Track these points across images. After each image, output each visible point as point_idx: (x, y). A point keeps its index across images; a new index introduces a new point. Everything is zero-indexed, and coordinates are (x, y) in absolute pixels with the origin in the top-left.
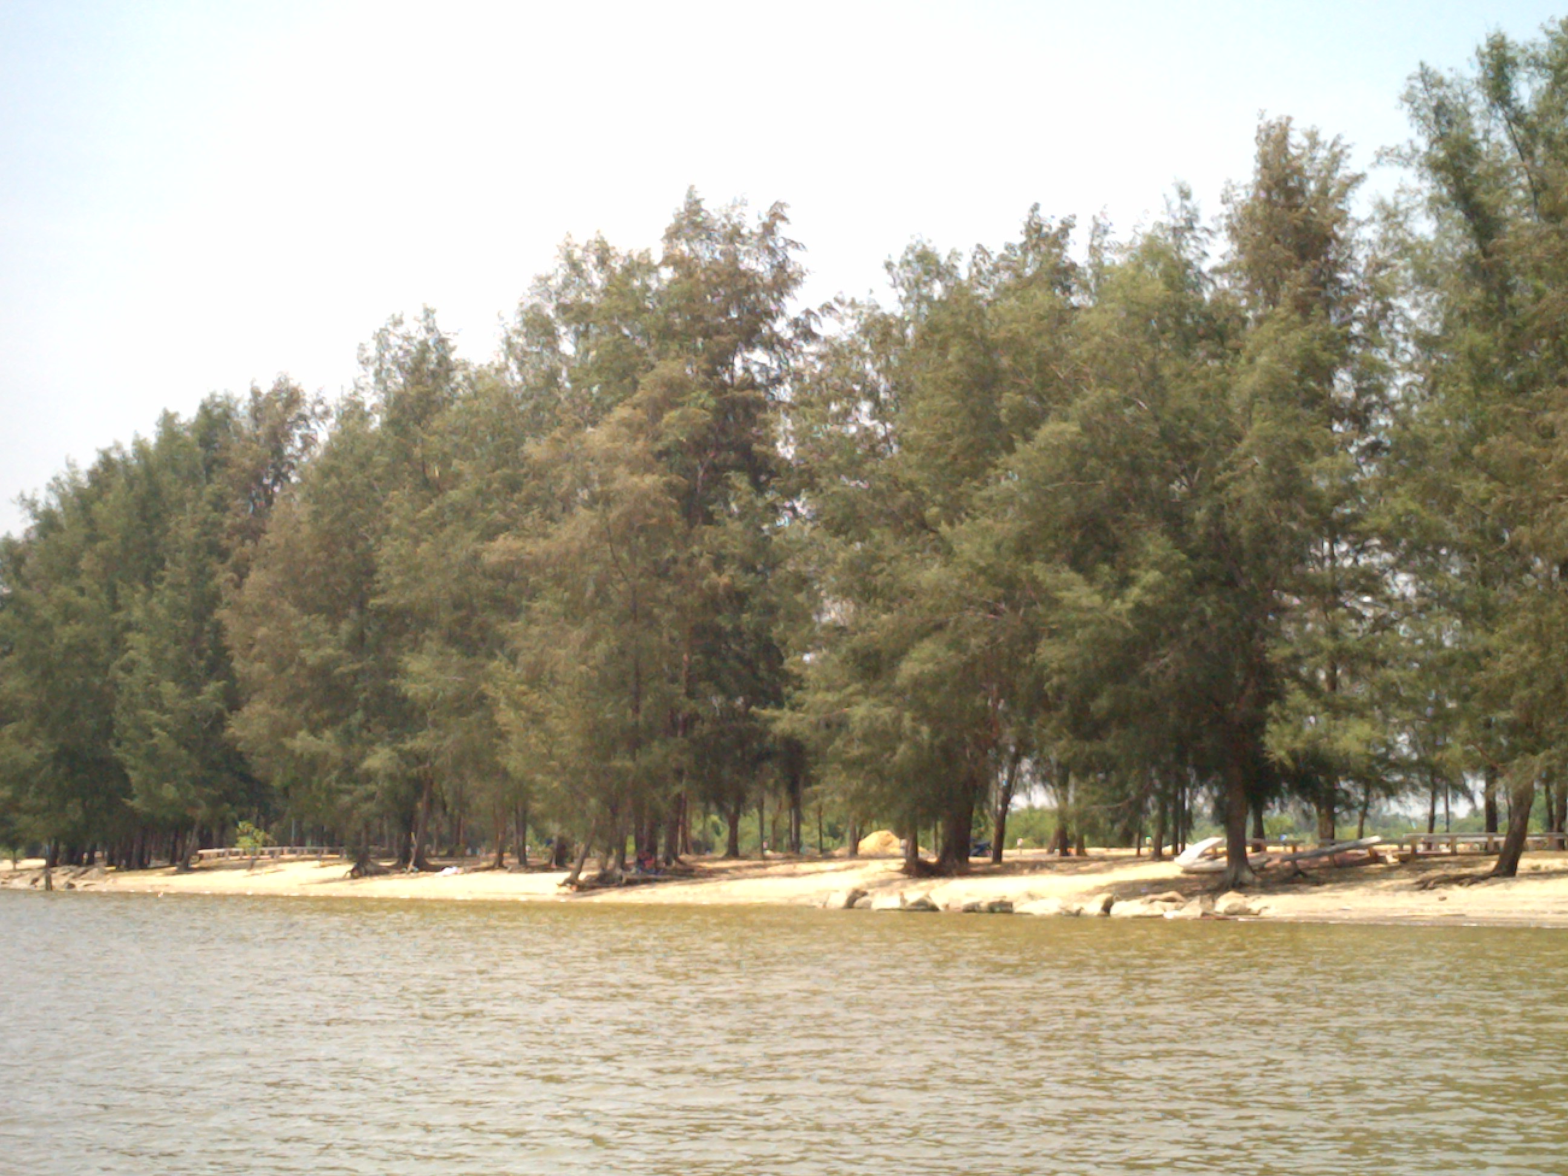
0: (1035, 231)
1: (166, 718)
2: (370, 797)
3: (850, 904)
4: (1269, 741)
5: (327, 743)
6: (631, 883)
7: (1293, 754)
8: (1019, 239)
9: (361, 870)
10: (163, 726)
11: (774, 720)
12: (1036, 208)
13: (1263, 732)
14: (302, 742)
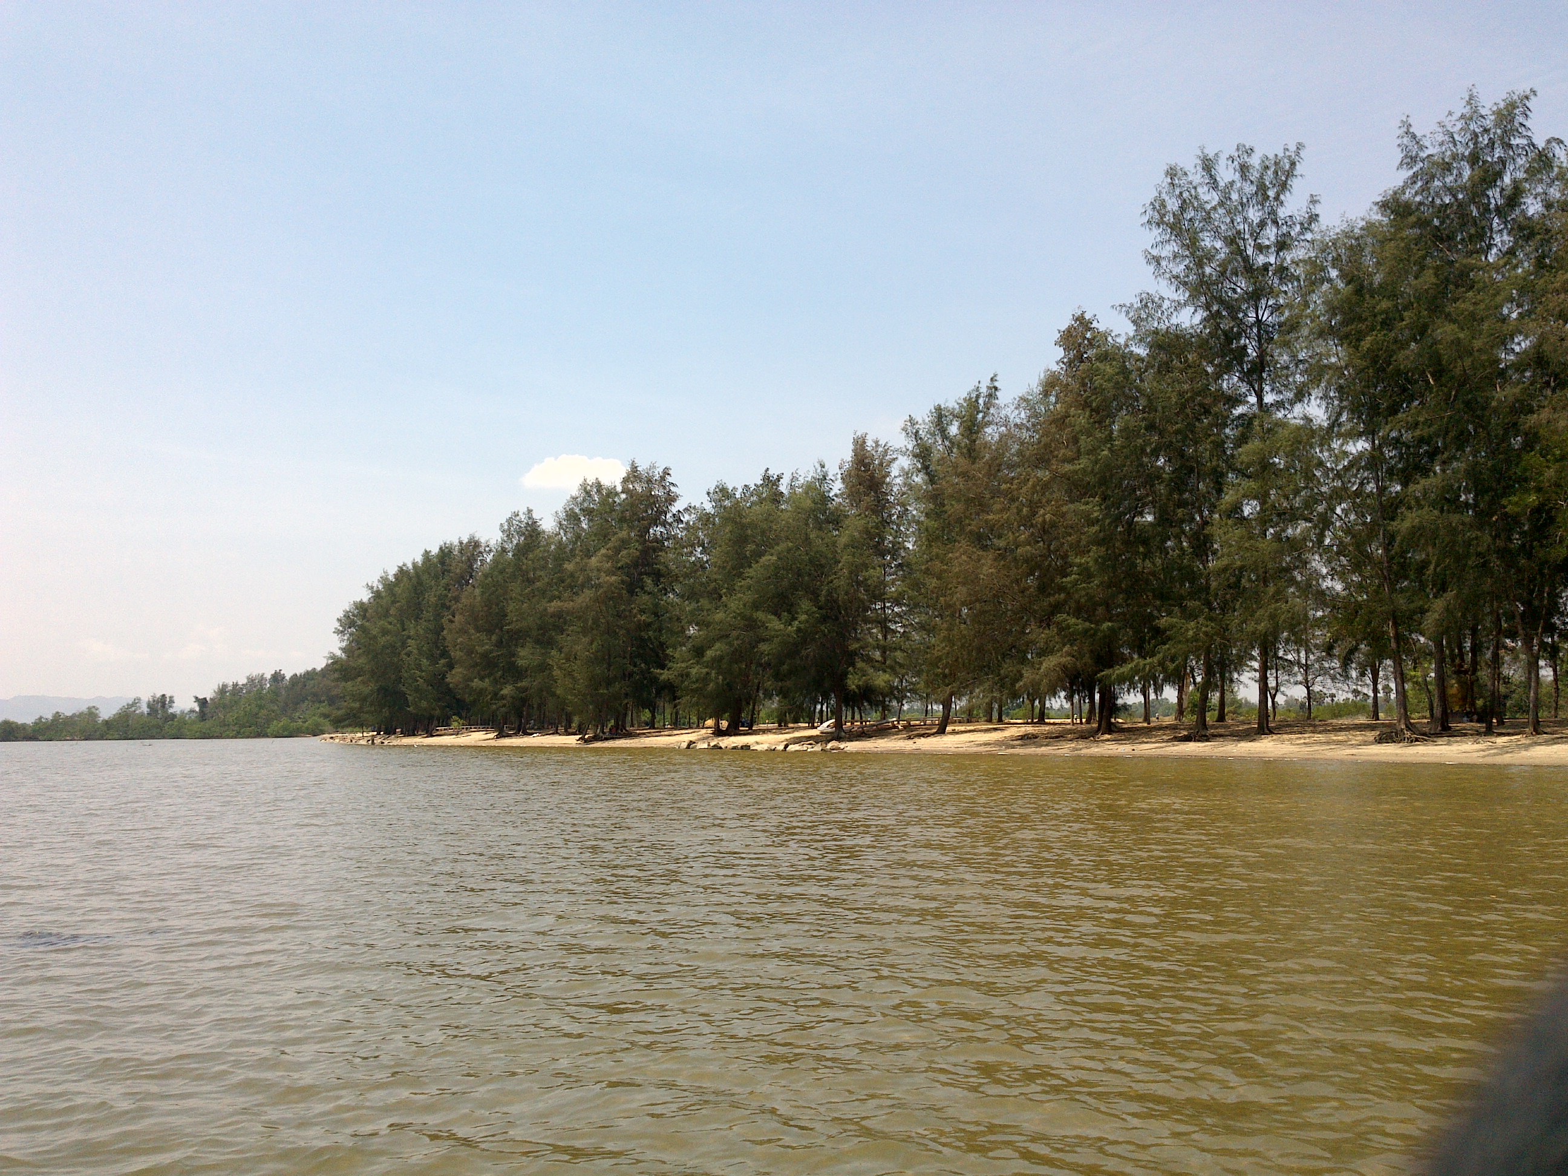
0: (766, 478)
1: (423, 674)
2: (504, 706)
3: (688, 747)
4: (849, 682)
5: (487, 684)
6: (606, 739)
7: (858, 687)
8: (761, 482)
9: (500, 736)
10: (422, 678)
11: (662, 674)
12: (767, 469)
13: (847, 678)
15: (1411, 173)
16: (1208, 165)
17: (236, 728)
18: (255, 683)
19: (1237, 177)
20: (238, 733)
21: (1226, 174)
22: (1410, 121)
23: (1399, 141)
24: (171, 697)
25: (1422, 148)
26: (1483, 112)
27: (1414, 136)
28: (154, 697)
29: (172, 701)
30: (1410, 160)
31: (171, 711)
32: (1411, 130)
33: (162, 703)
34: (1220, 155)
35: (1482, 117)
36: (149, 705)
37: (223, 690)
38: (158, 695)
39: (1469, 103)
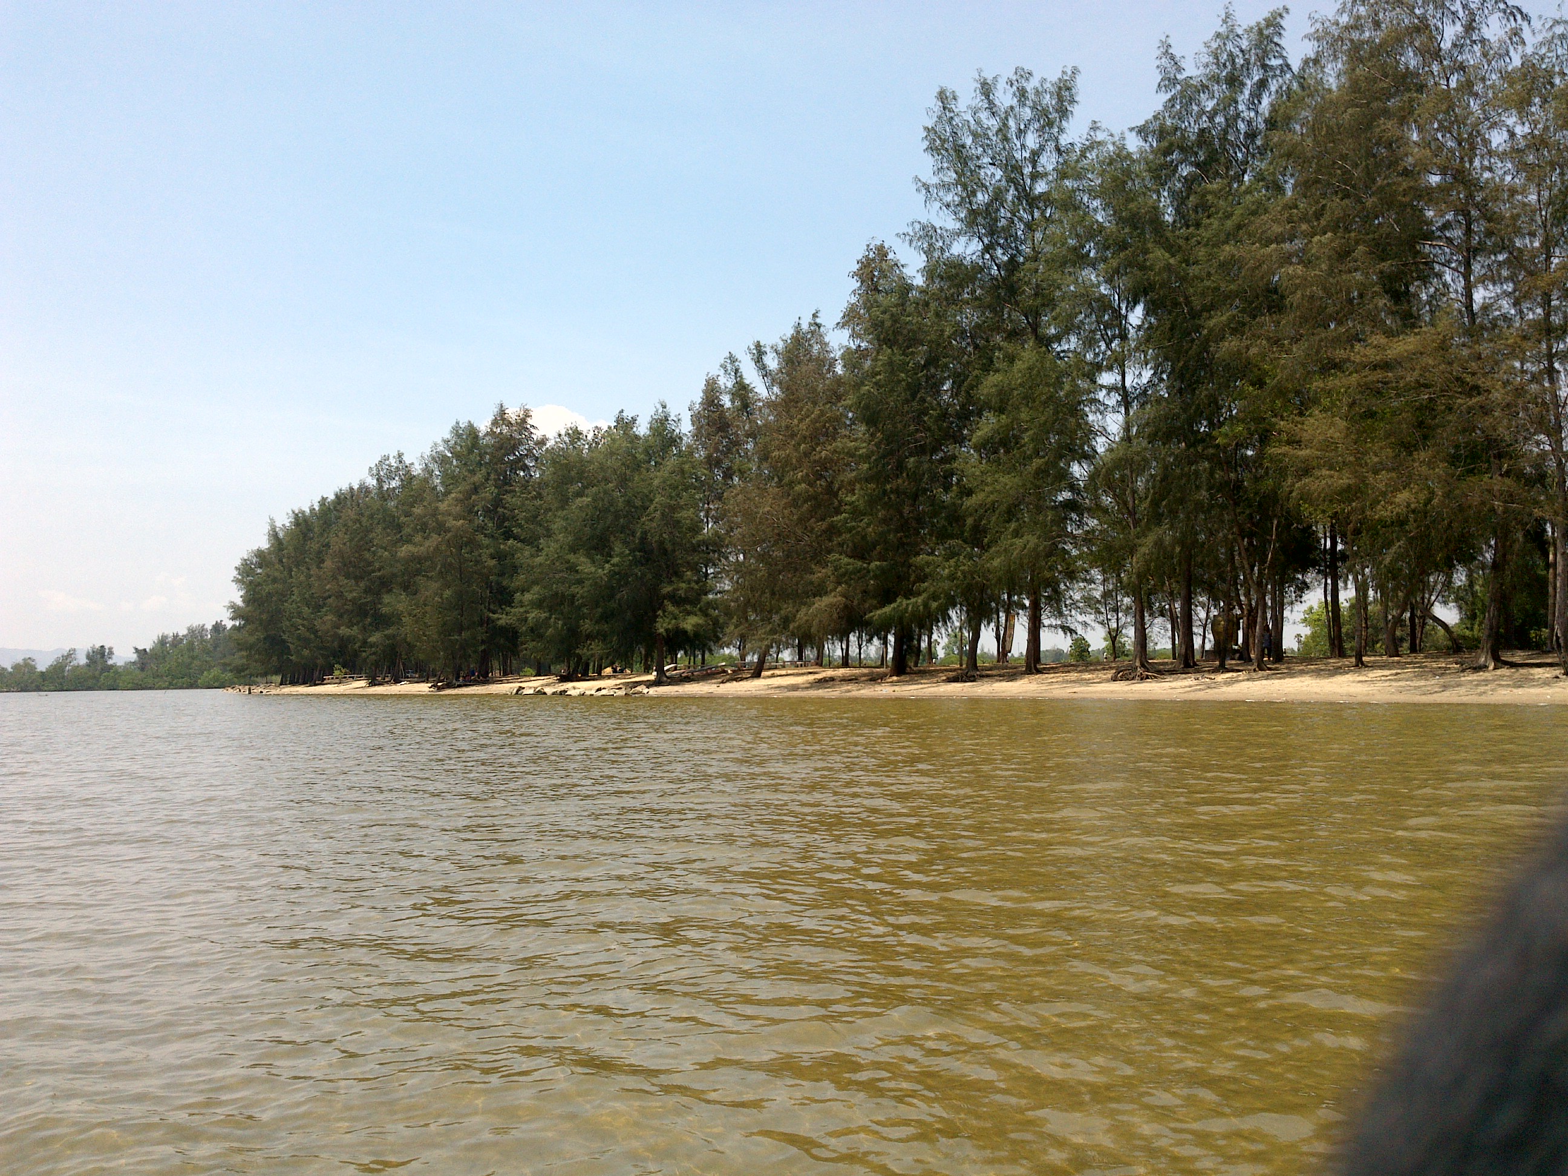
0: (620, 420)
1: (305, 622)
3: (517, 693)
4: (658, 625)
5: (355, 631)
7: (667, 630)
8: (614, 424)
9: (373, 684)
10: (303, 625)
11: (499, 619)
12: (622, 411)
13: (656, 622)
14: (344, 631)
15: (1169, 96)
16: (986, 89)
17: (169, 679)
18: (195, 633)
19: (1014, 102)
20: (170, 684)
21: (1005, 98)
22: (1170, 41)
23: (1158, 62)
24: (110, 649)
25: (1180, 69)
26: (1240, 31)
27: (1172, 57)
28: (93, 648)
29: (111, 653)
30: (1168, 81)
31: (110, 662)
32: (1170, 51)
33: (100, 655)
34: (999, 79)
35: (1238, 36)
36: (88, 657)
37: (163, 641)
38: (98, 646)
39: (1225, 22)
